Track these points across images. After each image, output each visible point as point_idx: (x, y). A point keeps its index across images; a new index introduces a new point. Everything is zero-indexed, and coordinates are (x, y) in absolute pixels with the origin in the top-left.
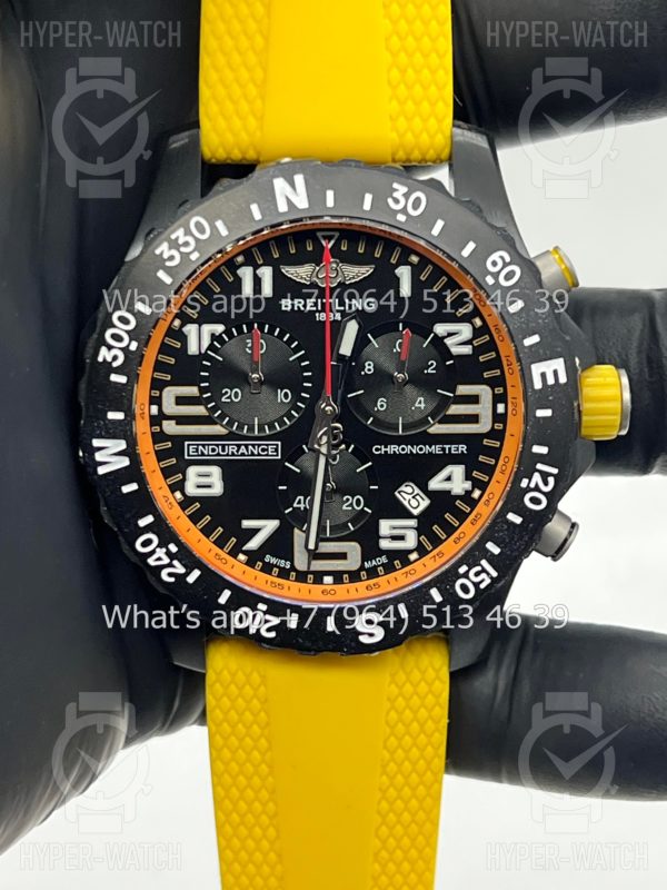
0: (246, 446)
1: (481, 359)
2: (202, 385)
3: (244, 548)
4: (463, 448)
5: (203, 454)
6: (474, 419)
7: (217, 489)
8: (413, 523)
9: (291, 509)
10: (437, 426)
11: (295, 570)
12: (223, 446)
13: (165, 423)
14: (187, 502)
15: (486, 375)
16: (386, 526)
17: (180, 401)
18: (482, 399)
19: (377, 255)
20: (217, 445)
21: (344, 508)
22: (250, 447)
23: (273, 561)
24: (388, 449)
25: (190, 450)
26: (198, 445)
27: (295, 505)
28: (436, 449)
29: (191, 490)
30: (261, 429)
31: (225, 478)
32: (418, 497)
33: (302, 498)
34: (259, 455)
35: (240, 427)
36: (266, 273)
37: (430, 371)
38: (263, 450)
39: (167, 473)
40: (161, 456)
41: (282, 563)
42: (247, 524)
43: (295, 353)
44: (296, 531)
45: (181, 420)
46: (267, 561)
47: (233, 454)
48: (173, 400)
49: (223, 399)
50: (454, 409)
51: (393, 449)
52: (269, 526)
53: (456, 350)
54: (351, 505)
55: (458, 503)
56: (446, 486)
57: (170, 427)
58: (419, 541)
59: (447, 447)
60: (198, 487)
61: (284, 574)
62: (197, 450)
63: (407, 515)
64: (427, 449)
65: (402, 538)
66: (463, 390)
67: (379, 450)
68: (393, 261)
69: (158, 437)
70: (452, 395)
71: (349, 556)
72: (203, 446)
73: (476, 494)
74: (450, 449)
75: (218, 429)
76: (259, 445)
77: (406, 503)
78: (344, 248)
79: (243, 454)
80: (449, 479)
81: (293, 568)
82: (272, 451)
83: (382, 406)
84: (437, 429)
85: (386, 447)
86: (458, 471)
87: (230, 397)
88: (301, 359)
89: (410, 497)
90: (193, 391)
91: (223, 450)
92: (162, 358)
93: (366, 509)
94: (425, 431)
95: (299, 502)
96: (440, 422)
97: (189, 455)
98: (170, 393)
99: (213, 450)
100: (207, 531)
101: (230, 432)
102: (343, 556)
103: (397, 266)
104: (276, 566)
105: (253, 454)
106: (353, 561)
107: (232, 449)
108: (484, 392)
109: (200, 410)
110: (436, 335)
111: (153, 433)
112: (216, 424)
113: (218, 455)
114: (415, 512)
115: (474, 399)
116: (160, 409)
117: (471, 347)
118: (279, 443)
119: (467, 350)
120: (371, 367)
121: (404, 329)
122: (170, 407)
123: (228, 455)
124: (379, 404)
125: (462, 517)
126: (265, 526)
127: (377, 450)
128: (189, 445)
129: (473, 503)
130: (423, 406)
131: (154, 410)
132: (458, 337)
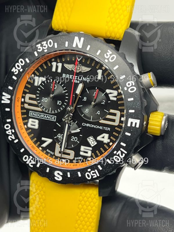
0: (46, 116)
1: (119, 102)
2: (37, 95)
3: (42, 146)
4: (109, 129)
5: (34, 116)
6: (114, 121)
7: (37, 127)
8: (91, 149)
9: (56, 137)
10: (102, 120)
11: (55, 155)
12: (40, 114)
13: (25, 104)
14: (28, 129)
15: (119, 108)
16: (83, 148)
17: (30, 99)
18: (117, 115)
19: (93, 65)
20: (39, 114)
21: (71, 140)
22: (47, 116)
23: (49, 151)
24: (87, 125)
25: (31, 114)
26: (33, 113)
27: (58, 136)
28: (101, 128)
29: (29, 125)
30: (51, 111)
31: (39, 124)
32: (94, 141)
33: (60, 134)
34: (50, 119)
35: (46, 110)
36: (60, 65)
37: (103, 103)
38: (51, 118)
39: (24, 119)
40: (23, 114)
41: (51, 152)
42: (43, 139)
43: (64, 91)
44: (57, 144)
45: (30, 104)
46: (47, 151)
47: (42, 117)
48: (28, 98)
49: (42, 100)
50: (108, 117)
51: (88, 125)
52: (49, 141)
53: (111, 98)
54: (74, 139)
55: (105, 145)
56: (102, 139)
57: (26, 106)
58: (92, 155)
59: (104, 127)
60: (32, 125)
61: (51, 156)
62: (33, 114)
63: (90, 146)
64: (98, 127)
65: (87, 153)
66: (112, 111)
67: (84, 124)
68: (97, 68)
69: (23, 108)
70: (108, 112)
71: (71, 155)
72: (35, 113)
73: (111, 144)
74: (105, 128)
75: (39, 109)
76: (50, 116)
77: (90, 142)
78: (83, 61)
79: (45, 118)
80: (103, 137)
81: (54, 155)
82: (53, 119)
83: (87, 111)
84: (102, 121)
85: (86, 124)
86: (106, 136)
87: (44, 100)
88: (66, 93)
89: (92, 141)
90: (34, 96)
91: (40, 116)
92: (27, 85)
93: (78, 141)
94: (98, 121)
95: (59, 136)
96: (104, 120)
97: (30, 115)
98: (28, 96)
99: (37, 115)
100: (32, 138)
101: (43, 111)
102: (69, 154)
103: (98, 69)
104: (49, 153)
105: (48, 118)
106: (72, 157)
107: (42, 116)
108: (118, 113)
109: (35, 102)
110: (106, 93)
111: (21, 107)
112: (39, 107)
113: (38, 117)
114: (92, 146)
115: (115, 115)
116: (24, 100)
117: (116, 98)
118: (56, 117)
119: (115, 99)
120: (86, 99)
121: (97, 89)
122: (27, 100)
123: (41, 117)
124: (86, 110)
125: (106, 150)
126: (48, 141)
127: (83, 124)
128: (31, 112)
129: (110, 146)
130: (99, 114)
131: (23, 100)
132: (113, 94)
